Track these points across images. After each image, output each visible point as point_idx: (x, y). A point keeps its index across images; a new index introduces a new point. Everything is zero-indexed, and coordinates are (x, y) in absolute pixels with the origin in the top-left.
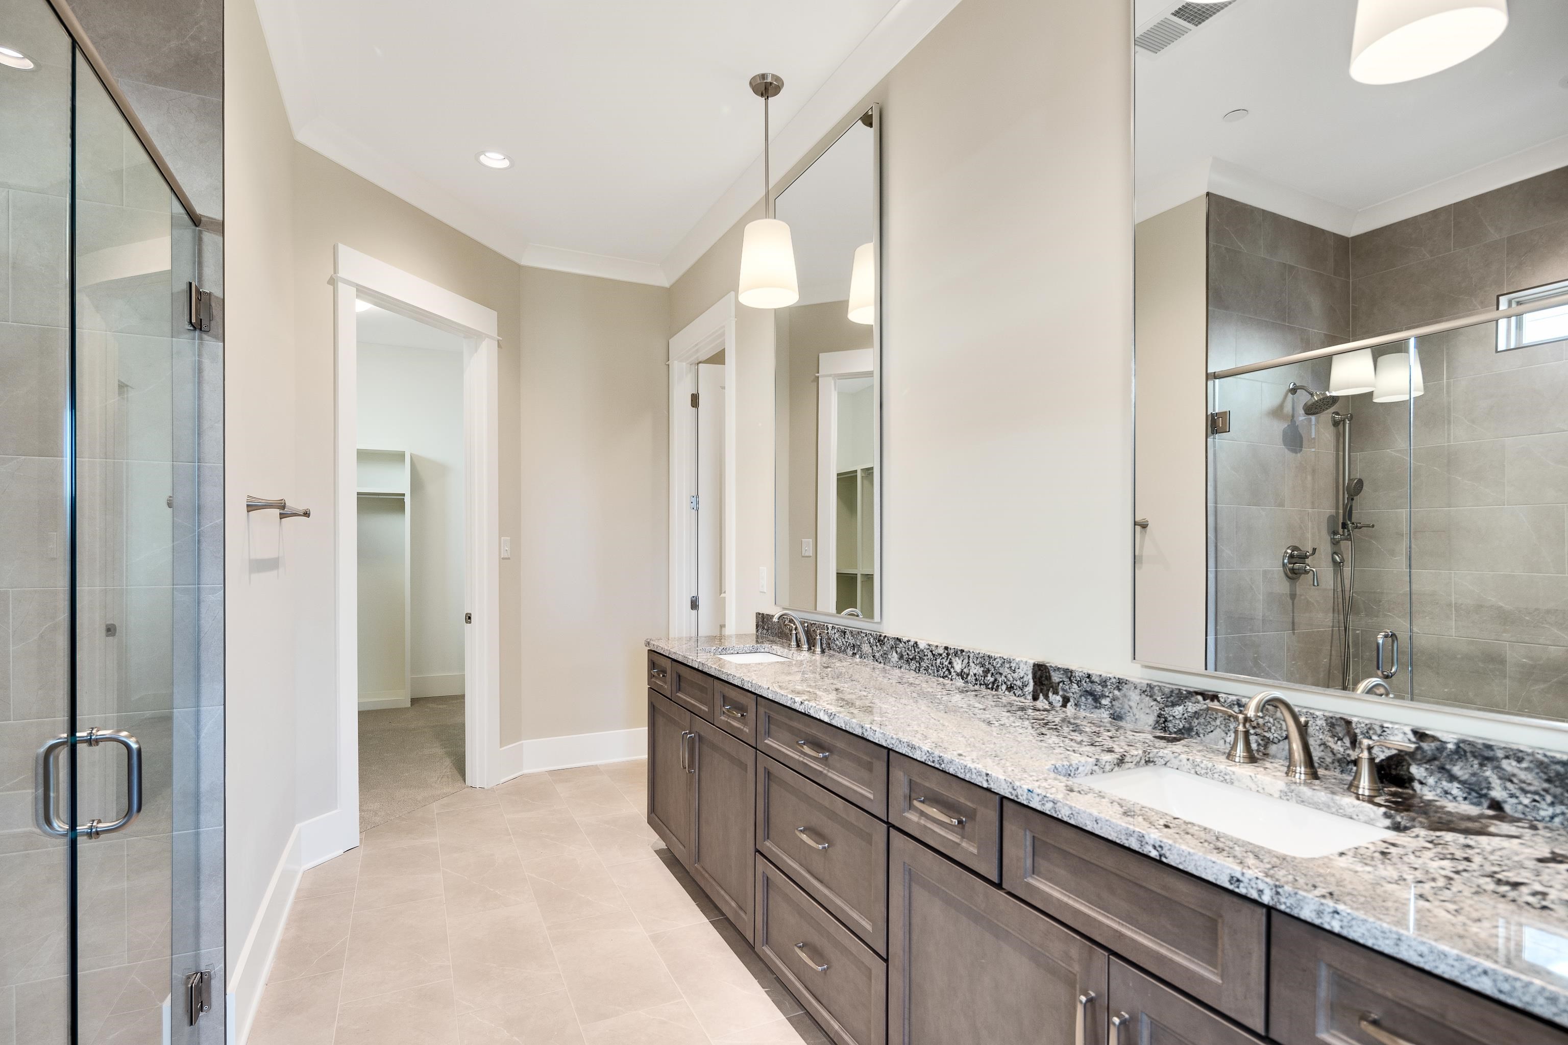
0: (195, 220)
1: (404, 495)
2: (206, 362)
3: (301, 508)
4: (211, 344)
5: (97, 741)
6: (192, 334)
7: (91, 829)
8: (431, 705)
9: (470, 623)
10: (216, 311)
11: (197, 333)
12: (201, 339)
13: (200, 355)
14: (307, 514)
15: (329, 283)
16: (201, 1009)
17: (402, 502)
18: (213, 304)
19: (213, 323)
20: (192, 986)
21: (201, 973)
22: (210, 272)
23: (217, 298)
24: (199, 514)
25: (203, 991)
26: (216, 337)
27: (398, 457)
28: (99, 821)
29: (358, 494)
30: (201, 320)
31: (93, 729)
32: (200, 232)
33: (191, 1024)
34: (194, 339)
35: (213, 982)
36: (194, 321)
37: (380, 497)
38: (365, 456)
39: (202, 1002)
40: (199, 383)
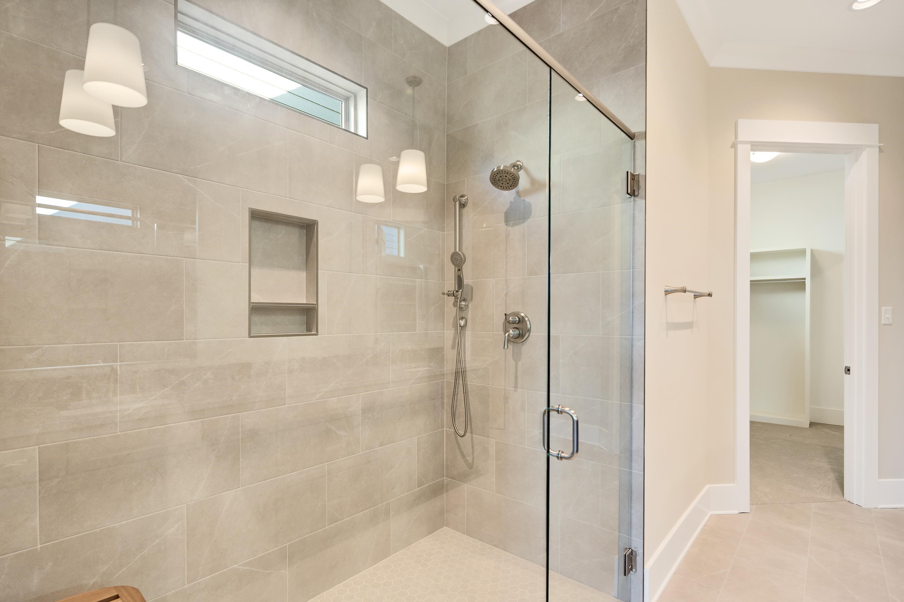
0: (631, 136)
1: (805, 279)
2: (637, 213)
3: (707, 291)
4: (639, 202)
5: (562, 412)
6: (629, 199)
7: (558, 455)
8: (826, 430)
9: (849, 374)
10: (642, 184)
11: (632, 198)
12: (634, 201)
13: (634, 210)
14: (710, 295)
15: (732, 147)
16: (632, 569)
17: (804, 283)
18: (640, 180)
19: (640, 190)
20: (626, 554)
21: (632, 550)
22: (639, 162)
23: (642, 176)
24: (633, 297)
25: (633, 560)
26: (641, 198)
27: (801, 253)
28: (563, 452)
29: (751, 281)
30: (634, 190)
31: (559, 406)
32: (635, 142)
33: (625, 575)
34: (631, 202)
35: (637, 557)
36: (629, 192)
37: (786, 281)
38: (755, 257)
39: (632, 566)
40: (634, 225)
